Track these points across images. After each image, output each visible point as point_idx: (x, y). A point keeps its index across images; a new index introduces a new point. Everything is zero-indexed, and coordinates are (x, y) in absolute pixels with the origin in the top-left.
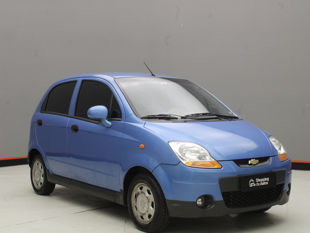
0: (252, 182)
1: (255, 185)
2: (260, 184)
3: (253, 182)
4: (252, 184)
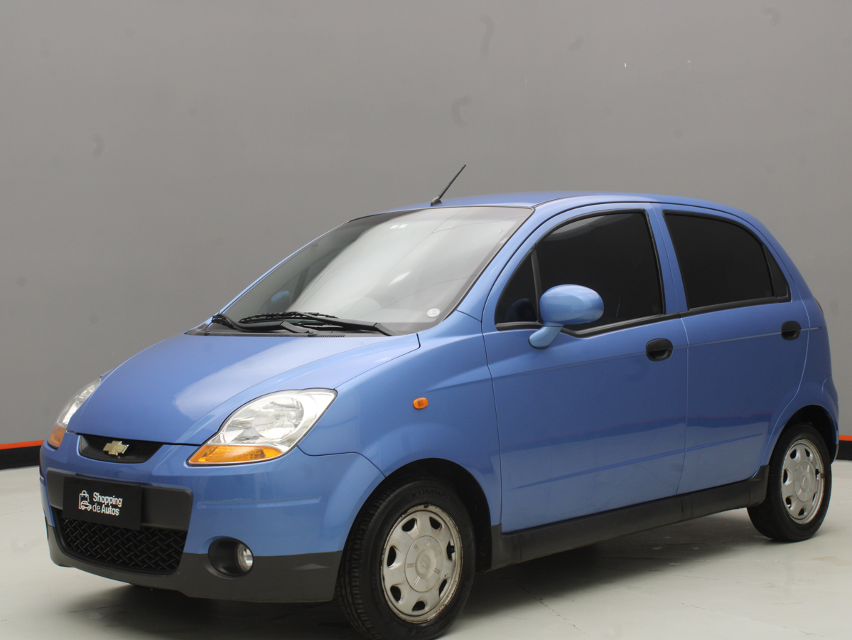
0: (84, 498)
1: (89, 508)
2: (101, 509)
3: (86, 499)
4: (86, 503)
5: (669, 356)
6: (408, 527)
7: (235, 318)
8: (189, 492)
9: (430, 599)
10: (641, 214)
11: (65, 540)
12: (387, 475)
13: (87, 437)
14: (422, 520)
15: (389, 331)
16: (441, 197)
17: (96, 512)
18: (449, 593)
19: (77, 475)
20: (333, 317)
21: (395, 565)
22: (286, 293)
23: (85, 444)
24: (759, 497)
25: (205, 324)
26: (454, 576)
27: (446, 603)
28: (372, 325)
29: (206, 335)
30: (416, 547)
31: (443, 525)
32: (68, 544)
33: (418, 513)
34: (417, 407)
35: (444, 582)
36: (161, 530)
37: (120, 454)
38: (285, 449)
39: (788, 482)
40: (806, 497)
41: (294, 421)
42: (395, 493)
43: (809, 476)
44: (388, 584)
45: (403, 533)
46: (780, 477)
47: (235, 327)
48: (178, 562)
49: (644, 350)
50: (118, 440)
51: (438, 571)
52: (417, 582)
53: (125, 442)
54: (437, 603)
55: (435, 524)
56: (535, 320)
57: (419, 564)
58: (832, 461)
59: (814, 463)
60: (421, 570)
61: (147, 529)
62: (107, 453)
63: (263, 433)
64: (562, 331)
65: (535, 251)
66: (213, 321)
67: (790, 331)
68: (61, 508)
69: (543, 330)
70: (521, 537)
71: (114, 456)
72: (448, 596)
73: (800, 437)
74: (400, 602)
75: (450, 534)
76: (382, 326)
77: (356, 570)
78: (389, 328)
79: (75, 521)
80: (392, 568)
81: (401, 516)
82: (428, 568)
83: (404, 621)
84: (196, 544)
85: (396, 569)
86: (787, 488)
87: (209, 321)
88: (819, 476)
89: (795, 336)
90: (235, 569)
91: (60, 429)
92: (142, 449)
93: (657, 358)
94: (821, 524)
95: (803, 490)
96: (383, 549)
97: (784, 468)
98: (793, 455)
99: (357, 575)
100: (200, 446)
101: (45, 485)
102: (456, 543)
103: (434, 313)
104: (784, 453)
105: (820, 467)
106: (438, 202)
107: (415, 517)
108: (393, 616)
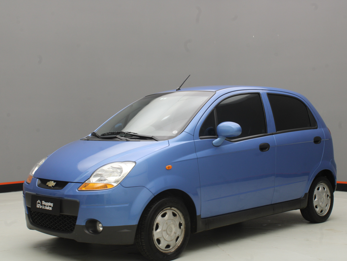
0: (39, 203)
1: (41, 207)
2: (45, 208)
4: (39, 205)
5: (268, 150)
6: (163, 216)
7: (99, 134)
8: (78, 201)
9: (172, 244)
10: (258, 94)
11: (32, 219)
12: (155, 195)
13: (41, 179)
14: (169, 213)
15: (158, 139)
16: (180, 87)
17: (43, 209)
18: (180, 242)
19: (36, 194)
20: (136, 134)
21: (158, 230)
22: (121, 124)
23: (40, 182)
24: (305, 205)
25: (88, 136)
26: (182, 235)
27: (179, 245)
28: (151, 137)
29: (88, 140)
30: (167, 223)
31: (178, 215)
32: (33, 221)
33: (168, 210)
34: (167, 169)
35: (178, 237)
36: (68, 216)
37: (53, 186)
38: (115, 185)
39: (316, 200)
40: (323, 205)
41: (119, 174)
42: (158, 203)
43: (324, 197)
44: (155, 238)
45: (162, 218)
46: (313, 197)
47: (99, 137)
48: (74, 228)
49: (259, 147)
50: (52, 181)
51: (175, 233)
52: (167, 237)
53: (55, 181)
54: (175, 245)
55: (174, 215)
56: (215, 135)
57: (168, 230)
58: (334, 191)
59: (327, 192)
60: (169, 232)
61: (62, 215)
62: (47, 185)
63: (107, 179)
64: (225, 140)
65: (216, 109)
66: (91, 135)
67: (317, 140)
68: (30, 207)
69: (218, 139)
70: (209, 220)
71: (50, 187)
72: (179, 243)
73: (321, 182)
74: (160, 245)
75: (180, 218)
76: (154, 137)
77: (143, 232)
78: (157, 138)
79: (36, 212)
80: (157, 232)
81: (161, 211)
82: (171, 231)
83: (162, 253)
84: (81, 222)
85: (159, 232)
86: (315, 202)
87: (90, 135)
88: (328, 197)
89: (319, 142)
90: (96, 231)
91: (31, 176)
92: (61, 184)
93: (264, 150)
94: (329, 216)
95: (322, 203)
96: (153, 224)
97: (314, 194)
98: (318, 189)
99: (143, 234)
100: (83, 183)
101: (24, 198)
102: (183, 222)
103: (175, 132)
104: (314, 188)
105: (329, 194)
106: (179, 89)
107: (166, 212)
108: (157, 251)
